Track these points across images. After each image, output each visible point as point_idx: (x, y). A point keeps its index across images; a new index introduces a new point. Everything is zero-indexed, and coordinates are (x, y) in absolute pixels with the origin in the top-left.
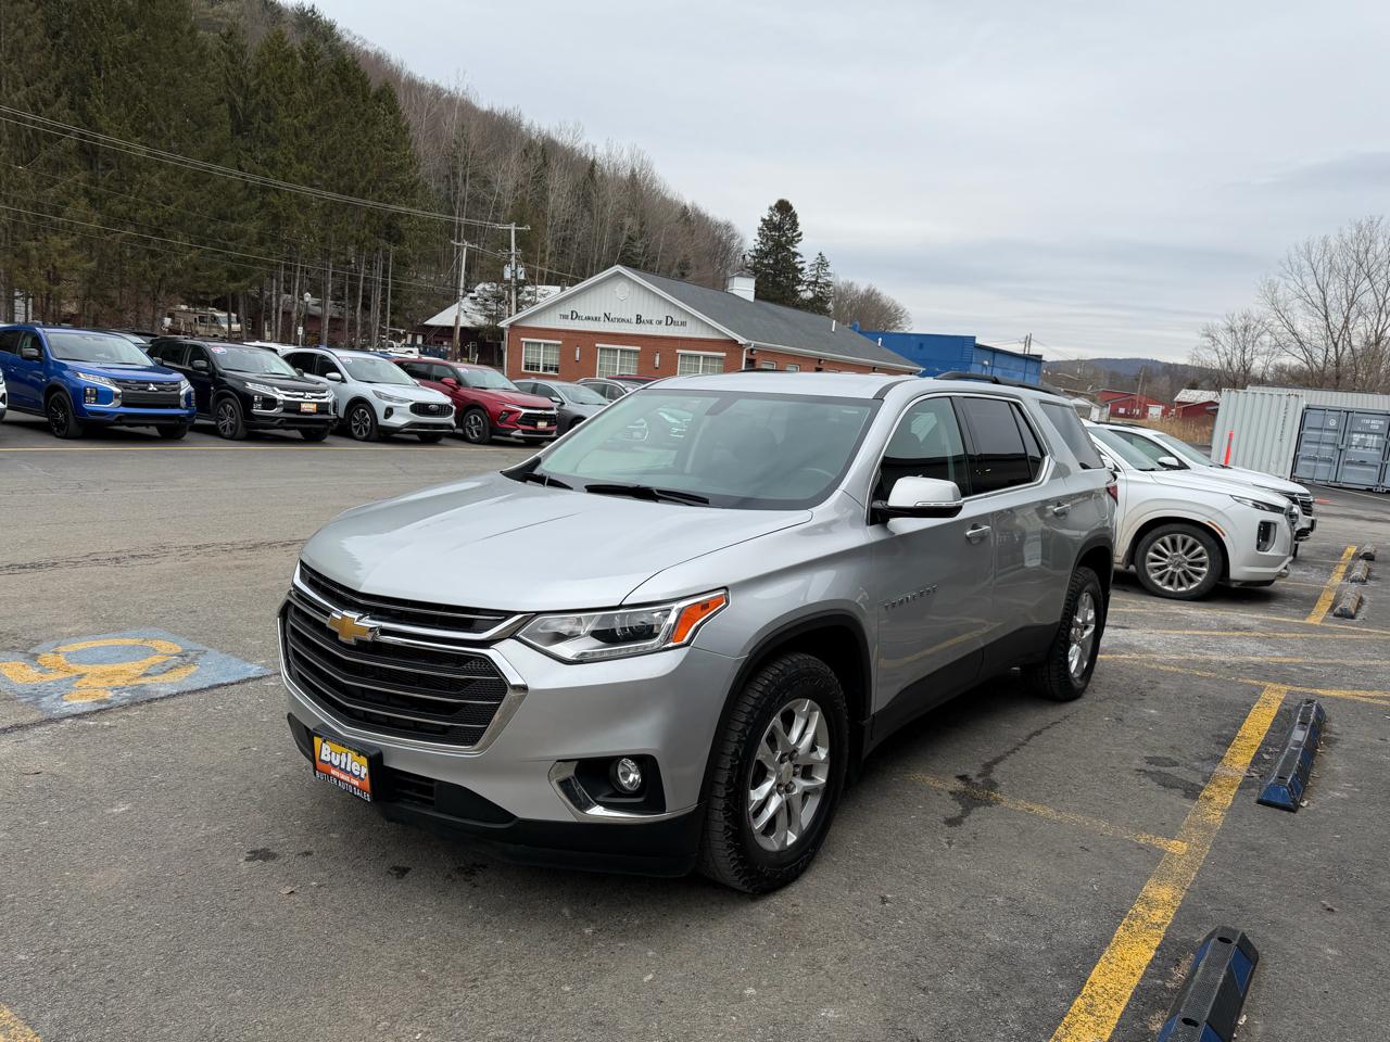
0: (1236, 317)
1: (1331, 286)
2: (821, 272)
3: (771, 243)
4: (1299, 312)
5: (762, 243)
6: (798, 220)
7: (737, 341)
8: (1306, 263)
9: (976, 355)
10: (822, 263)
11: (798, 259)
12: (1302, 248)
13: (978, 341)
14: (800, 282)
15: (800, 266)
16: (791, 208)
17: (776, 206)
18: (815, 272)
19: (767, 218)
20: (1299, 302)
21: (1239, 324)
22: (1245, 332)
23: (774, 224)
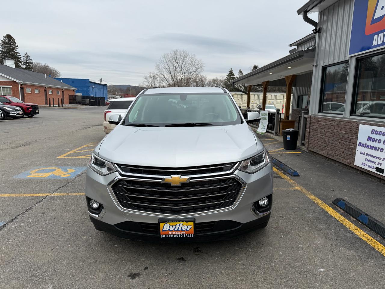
0: (151, 73)
1: (171, 66)
2: (28, 59)
3: (6, 49)
4: (165, 72)
5: (3, 48)
6: (16, 42)
7: (16, 82)
8: (165, 60)
9: (90, 84)
10: (27, 56)
11: (18, 55)
12: (163, 56)
13: (90, 80)
14: (20, 62)
15: (19, 57)
16: (12, 37)
17: (6, 36)
18: (25, 59)
19: (3, 40)
20: (165, 70)
21: (152, 76)
22: (154, 78)
23: (6, 42)
